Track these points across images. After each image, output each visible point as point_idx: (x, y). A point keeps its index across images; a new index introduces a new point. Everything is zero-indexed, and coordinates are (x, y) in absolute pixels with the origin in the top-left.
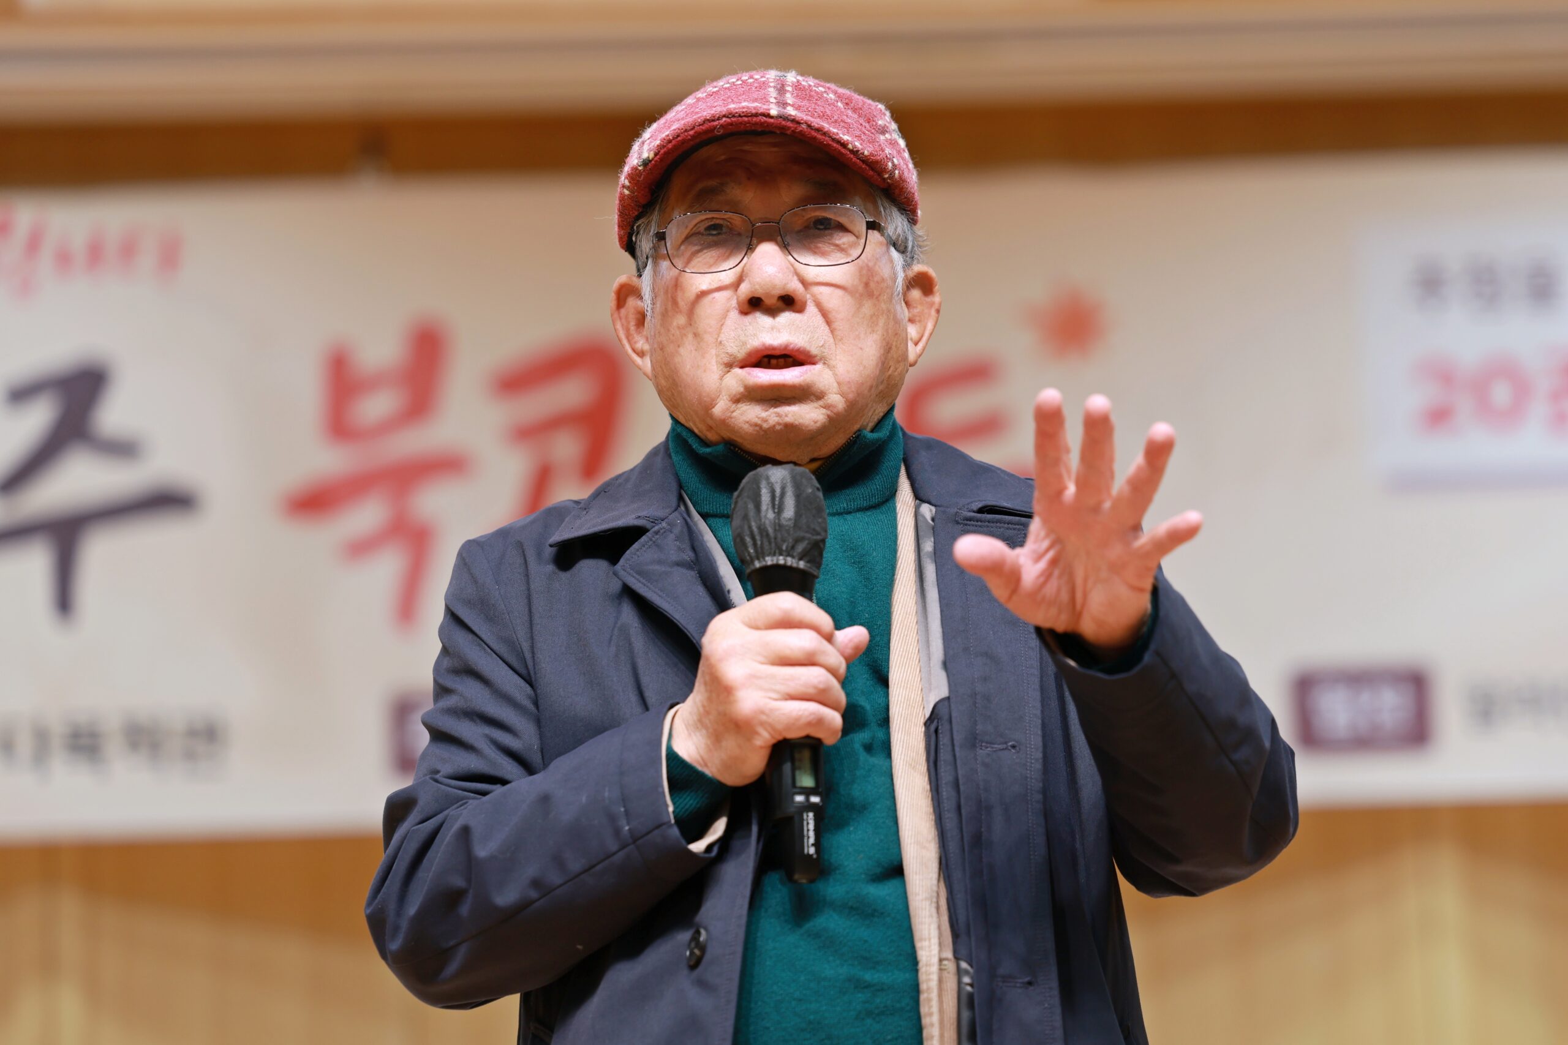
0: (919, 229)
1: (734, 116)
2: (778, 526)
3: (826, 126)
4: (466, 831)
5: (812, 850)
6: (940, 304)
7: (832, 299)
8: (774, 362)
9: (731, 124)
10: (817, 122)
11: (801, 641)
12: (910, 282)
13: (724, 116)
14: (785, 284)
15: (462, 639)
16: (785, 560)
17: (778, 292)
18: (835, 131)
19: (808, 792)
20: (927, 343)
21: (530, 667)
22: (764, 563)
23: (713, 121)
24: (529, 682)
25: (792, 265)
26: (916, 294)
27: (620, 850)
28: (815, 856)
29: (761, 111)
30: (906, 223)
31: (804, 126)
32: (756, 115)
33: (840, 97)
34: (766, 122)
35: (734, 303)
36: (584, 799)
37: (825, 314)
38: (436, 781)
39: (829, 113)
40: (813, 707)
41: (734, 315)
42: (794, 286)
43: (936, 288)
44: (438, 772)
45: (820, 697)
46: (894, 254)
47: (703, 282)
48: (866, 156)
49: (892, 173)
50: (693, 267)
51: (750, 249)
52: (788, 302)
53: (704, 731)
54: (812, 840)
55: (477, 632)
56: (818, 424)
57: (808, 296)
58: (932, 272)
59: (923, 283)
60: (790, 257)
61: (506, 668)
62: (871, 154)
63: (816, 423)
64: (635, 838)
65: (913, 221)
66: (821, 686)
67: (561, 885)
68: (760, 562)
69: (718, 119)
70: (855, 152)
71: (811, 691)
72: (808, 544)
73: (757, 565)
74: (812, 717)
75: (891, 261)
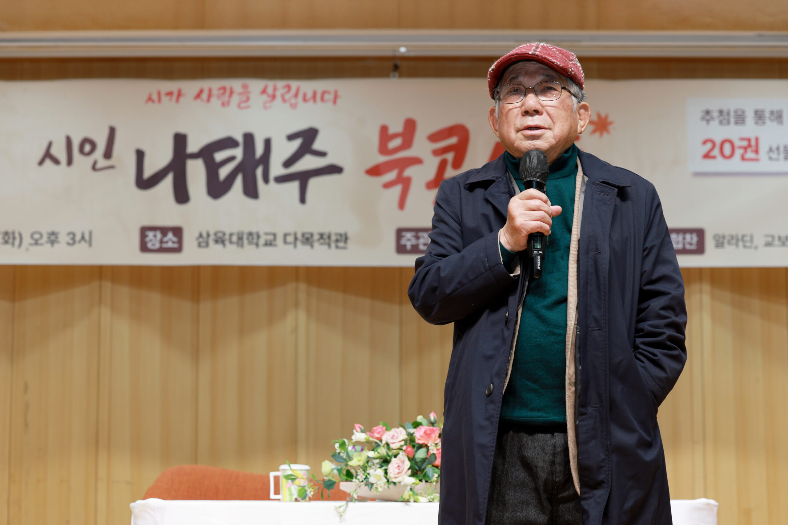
0: (584, 91)
1: (518, 54)
2: (530, 168)
3: (548, 57)
4: (439, 268)
5: (539, 268)
6: (591, 114)
7: (551, 110)
8: (532, 129)
9: (517, 57)
10: (544, 56)
11: (537, 203)
12: (580, 107)
13: (515, 54)
14: (536, 106)
15: (440, 212)
16: (533, 179)
17: (533, 109)
18: (551, 59)
19: (538, 250)
20: (586, 127)
21: (460, 220)
22: (527, 180)
23: (512, 56)
24: (460, 226)
25: (538, 101)
26: (582, 111)
27: (485, 272)
28: (540, 270)
29: (527, 52)
30: (578, 89)
31: (540, 57)
32: (525, 54)
33: (558, 50)
34: (528, 56)
35: (520, 112)
36: (474, 256)
37: (549, 115)
38: (431, 256)
39: (551, 54)
40: (539, 223)
41: (520, 116)
42: (539, 107)
43: (589, 109)
44: (431, 253)
45: (542, 220)
46: (573, 98)
47: (511, 106)
48: (561, 67)
49: (571, 72)
50: (508, 102)
51: (525, 95)
52: (537, 112)
53: (508, 233)
54: (539, 265)
55: (445, 209)
56: (546, 148)
57: (544, 110)
58: (587, 104)
59: (585, 108)
60: (538, 99)
61: (453, 221)
62: (563, 66)
63: (546, 147)
64: (490, 268)
65: (581, 88)
66: (542, 216)
67: (467, 284)
68: (526, 179)
69: (514, 55)
70: (557, 65)
71: (539, 218)
72: (540, 174)
73: (525, 180)
74: (539, 225)
75: (572, 100)
